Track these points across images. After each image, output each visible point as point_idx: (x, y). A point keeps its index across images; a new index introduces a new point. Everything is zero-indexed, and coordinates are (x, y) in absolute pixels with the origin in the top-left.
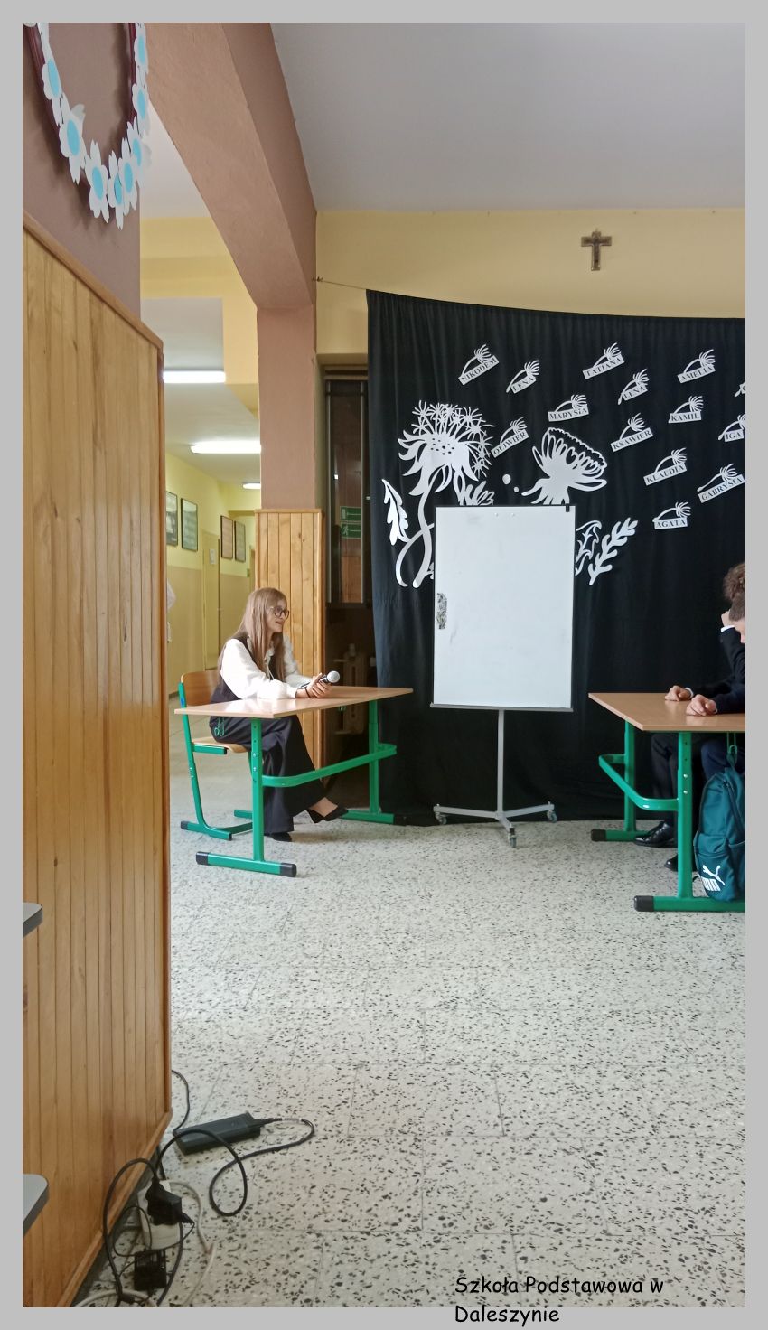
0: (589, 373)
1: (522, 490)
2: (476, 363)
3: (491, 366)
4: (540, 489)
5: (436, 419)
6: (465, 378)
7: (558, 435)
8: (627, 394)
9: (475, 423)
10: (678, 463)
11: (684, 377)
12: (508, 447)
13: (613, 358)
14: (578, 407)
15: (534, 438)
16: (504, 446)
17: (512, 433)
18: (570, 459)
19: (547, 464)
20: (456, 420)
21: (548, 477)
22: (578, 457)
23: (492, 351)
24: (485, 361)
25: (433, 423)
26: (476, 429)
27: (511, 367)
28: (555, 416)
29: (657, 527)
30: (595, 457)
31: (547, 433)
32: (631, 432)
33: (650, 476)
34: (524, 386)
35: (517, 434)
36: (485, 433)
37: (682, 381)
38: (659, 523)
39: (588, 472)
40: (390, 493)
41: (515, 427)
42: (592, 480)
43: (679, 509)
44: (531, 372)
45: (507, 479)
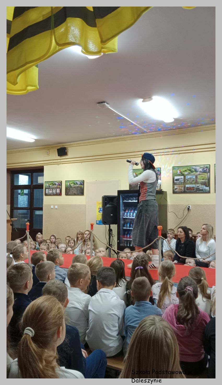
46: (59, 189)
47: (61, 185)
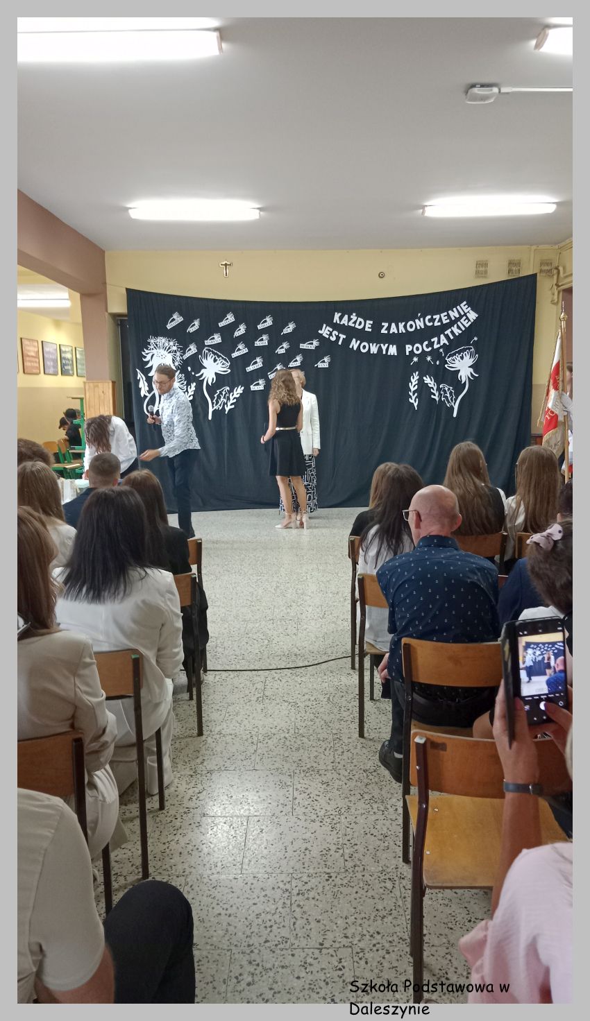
0: (221, 324)
1: (195, 374)
2: (174, 320)
3: (180, 321)
4: (202, 374)
6: (169, 326)
7: (209, 351)
8: (237, 334)
9: (174, 345)
10: (259, 363)
11: (260, 327)
13: (230, 318)
14: (217, 339)
15: (200, 352)
16: (188, 355)
17: (190, 349)
18: (215, 361)
19: (205, 363)
20: (167, 344)
21: (205, 368)
22: (218, 359)
23: (181, 314)
24: (177, 319)
25: (157, 345)
26: (175, 348)
27: (187, 322)
28: (208, 342)
29: (252, 390)
30: (225, 360)
31: (205, 349)
32: (239, 350)
33: (248, 368)
34: (194, 330)
35: (193, 350)
36: (179, 350)
37: (259, 328)
38: (253, 388)
39: (223, 366)
40: (140, 375)
41: (192, 347)
42: (225, 369)
43: (261, 382)
44: (197, 323)
45: (189, 369)
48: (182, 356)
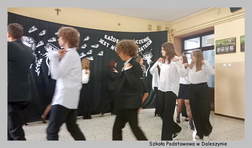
0: (56, 34)
1: (42, 55)
2: (32, 29)
3: (36, 30)
4: (46, 55)
5: (23, 39)
6: (30, 32)
7: (50, 45)
9: (32, 40)
12: (39, 46)
14: (54, 40)
15: (45, 45)
16: (38, 46)
17: (40, 43)
18: (53, 49)
19: (48, 50)
20: (28, 40)
21: (48, 52)
22: (54, 49)
23: (36, 27)
24: (34, 29)
26: (32, 42)
27: (40, 30)
28: (49, 41)
31: (48, 44)
34: (43, 35)
36: (34, 43)
41: (41, 42)
44: (44, 32)
45: (39, 52)
46: (233, 46)
47: (235, 42)
48: (35, 46)
